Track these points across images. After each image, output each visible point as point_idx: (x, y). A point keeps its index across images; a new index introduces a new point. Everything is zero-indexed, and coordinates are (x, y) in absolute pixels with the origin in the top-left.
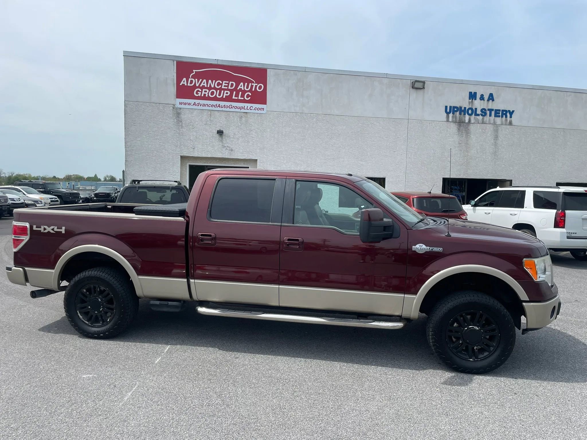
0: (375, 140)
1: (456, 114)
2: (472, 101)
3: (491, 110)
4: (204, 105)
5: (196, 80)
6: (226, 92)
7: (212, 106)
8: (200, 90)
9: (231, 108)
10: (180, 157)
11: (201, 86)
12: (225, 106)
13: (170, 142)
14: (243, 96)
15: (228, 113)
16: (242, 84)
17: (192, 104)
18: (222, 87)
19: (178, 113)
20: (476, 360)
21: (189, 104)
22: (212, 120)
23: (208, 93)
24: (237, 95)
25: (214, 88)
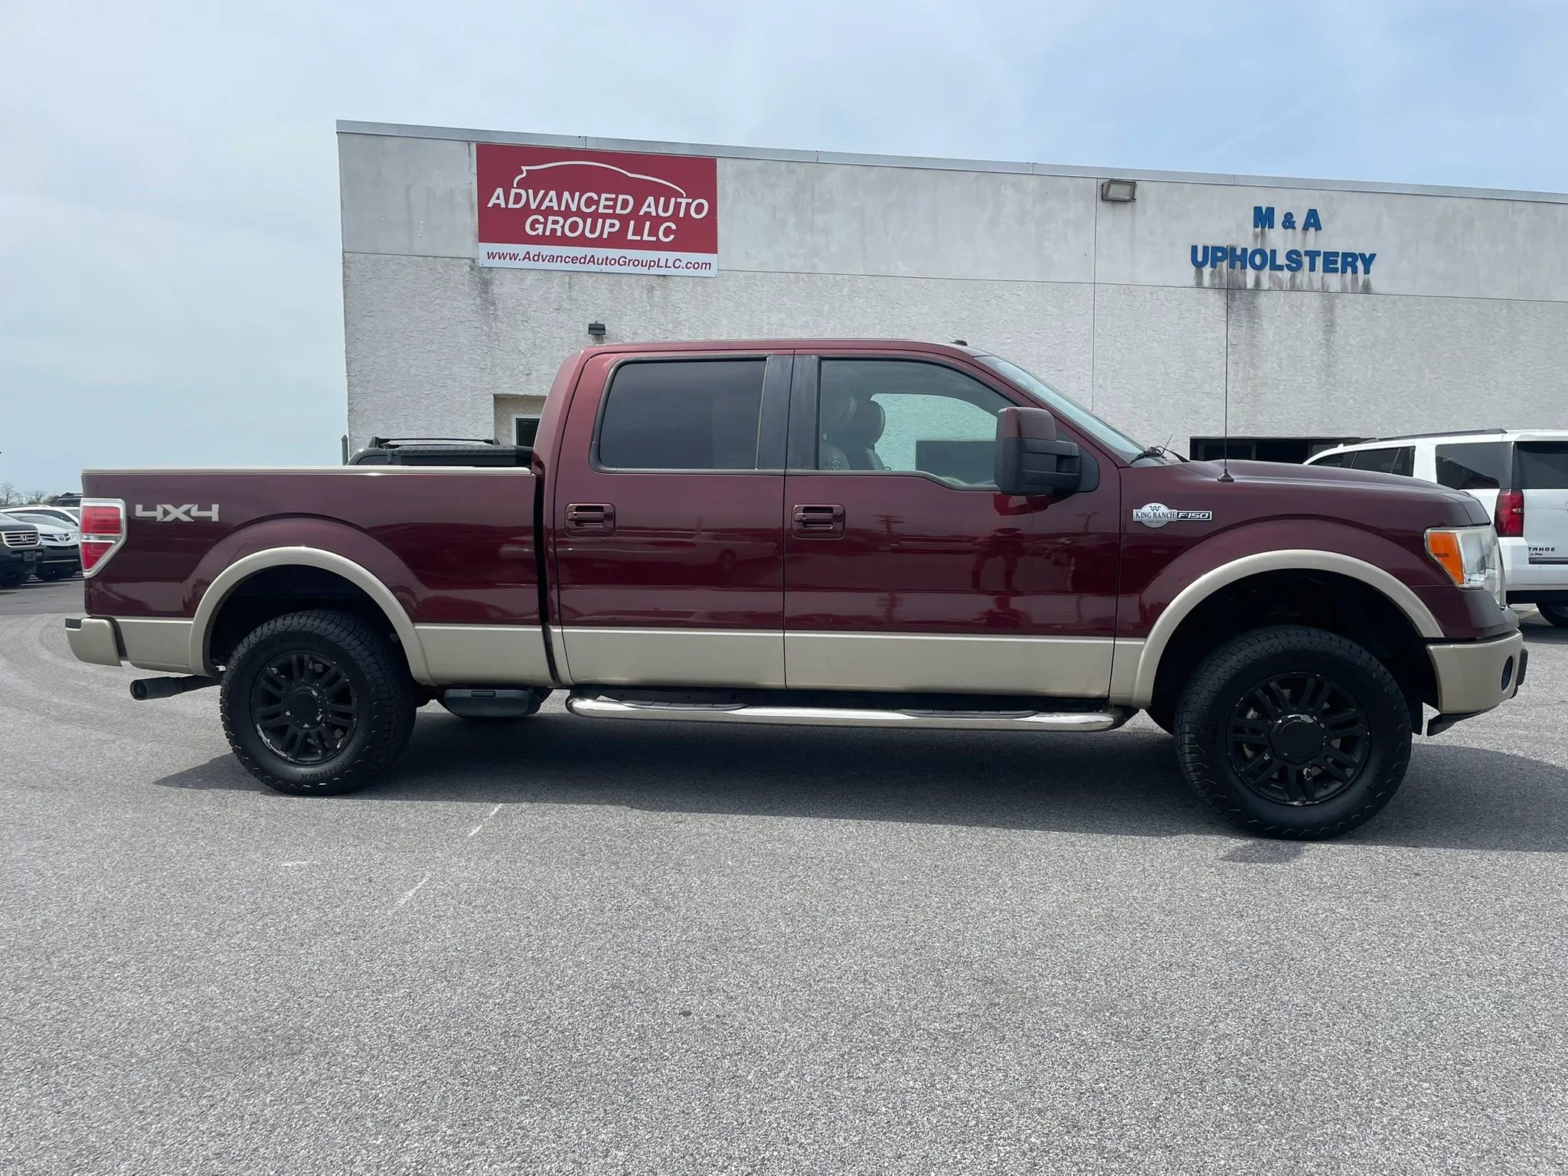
0: (1008, 341)
1: (1222, 265)
2: (1262, 232)
3: (1313, 255)
4: (553, 259)
5: (531, 192)
6: (608, 221)
7: (574, 260)
8: (542, 219)
9: (625, 264)
10: (492, 397)
11: (543, 208)
12: (607, 258)
13: (466, 358)
14: (653, 232)
15: (617, 278)
16: (651, 199)
17: (521, 257)
18: (597, 208)
19: (483, 281)
20: (1307, 803)
21: (514, 257)
22: (573, 297)
23: (563, 227)
24: (638, 231)
25: (579, 213)
